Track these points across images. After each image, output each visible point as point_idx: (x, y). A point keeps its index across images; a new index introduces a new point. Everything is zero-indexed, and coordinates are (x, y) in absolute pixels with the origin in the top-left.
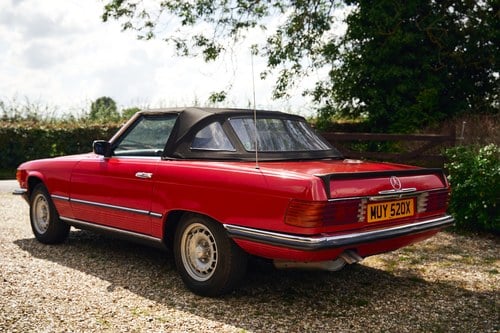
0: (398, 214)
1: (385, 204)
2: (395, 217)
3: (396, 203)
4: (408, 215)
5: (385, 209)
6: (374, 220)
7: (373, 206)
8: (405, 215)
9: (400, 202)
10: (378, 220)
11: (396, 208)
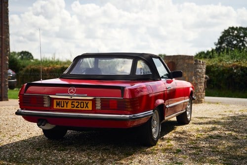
0: (77, 107)
1: (67, 101)
2: (75, 108)
3: (76, 101)
4: (87, 109)
5: (67, 104)
6: (58, 107)
7: (58, 101)
8: (84, 109)
9: (80, 101)
10: (61, 108)
11: (76, 104)
